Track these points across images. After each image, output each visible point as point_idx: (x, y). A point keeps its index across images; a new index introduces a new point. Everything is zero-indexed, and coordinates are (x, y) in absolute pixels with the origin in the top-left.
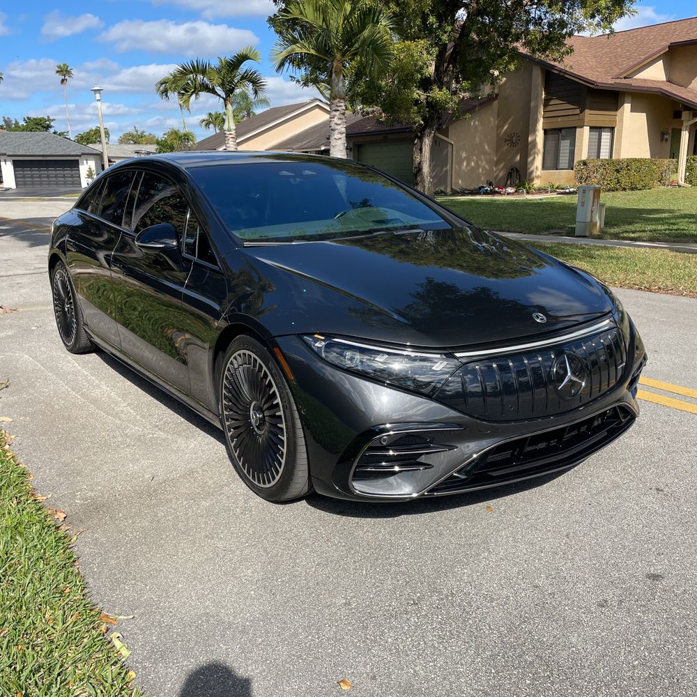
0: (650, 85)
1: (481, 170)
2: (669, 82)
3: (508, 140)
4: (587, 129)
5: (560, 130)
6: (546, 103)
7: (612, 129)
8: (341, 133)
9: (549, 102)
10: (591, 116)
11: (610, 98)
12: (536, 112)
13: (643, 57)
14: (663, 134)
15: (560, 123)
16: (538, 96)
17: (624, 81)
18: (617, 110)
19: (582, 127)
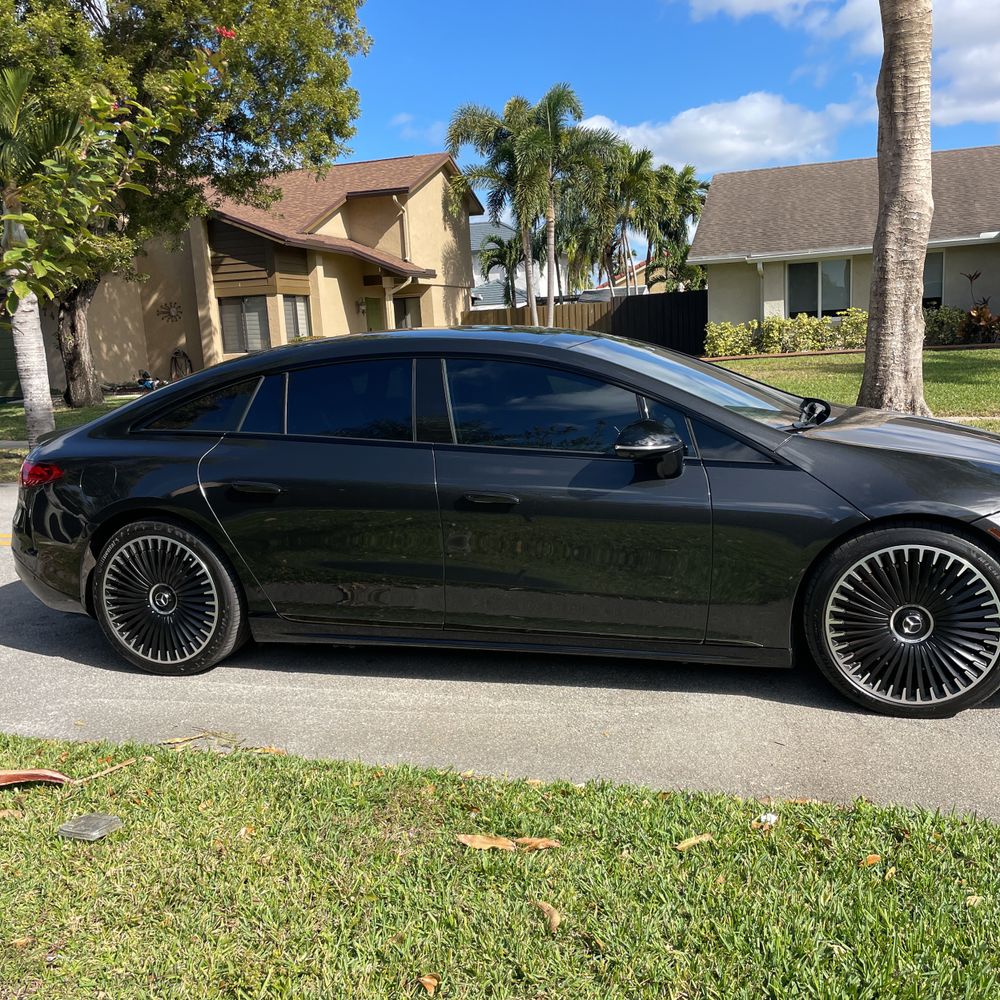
0: (337, 243)
1: (128, 357)
2: (351, 240)
3: (164, 313)
4: (280, 297)
5: (243, 298)
6: (216, 265)
7: (306, 298)
9: (221, 261)
10: (281, 279)
11: (299, 257)
12: (205, 277)
13: (323, 208)
14: (358, 305)
15: (240, 289)
16: (203, 254)
17: (311, 237)
18: (308, 274)
19: (274, 295)
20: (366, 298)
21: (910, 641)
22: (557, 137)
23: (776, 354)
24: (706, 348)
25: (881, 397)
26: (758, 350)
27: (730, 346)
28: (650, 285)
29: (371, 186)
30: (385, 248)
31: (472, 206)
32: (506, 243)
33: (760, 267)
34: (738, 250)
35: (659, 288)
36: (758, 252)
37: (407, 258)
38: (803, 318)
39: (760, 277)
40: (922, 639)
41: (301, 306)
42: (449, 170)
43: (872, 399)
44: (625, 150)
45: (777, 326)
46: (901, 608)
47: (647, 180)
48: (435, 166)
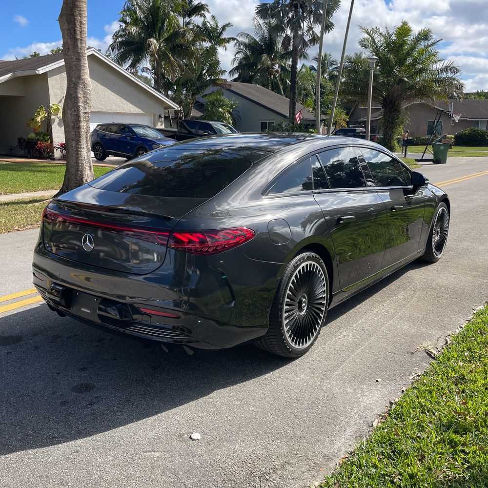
43: (77, 180)
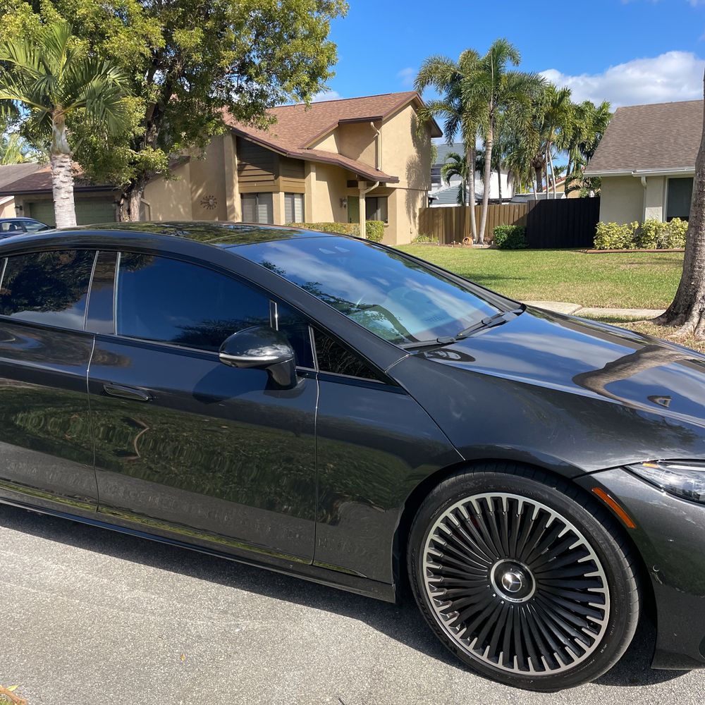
0: (328, 156)
2: (341, 154)
3: (205, 203)
4: (282, 194)
5: (257, 194)
6: (240, 170)
7: (302, 195)
8: (69, 192)
9: (244, 167)
10: (285, 182)
11: (298, 166)
12: (232, 178)
13: (320, 131)
14: (342, 201)
15: (255, 188)
16: (232, 161)
17: (308, 151)
18: (304, 178)
19: (278, 192)
20: (348, 197)
21: (511, 600)
22: (498, 78)
23: (652, 249)
24: (595, 242)
25: (695, 294)
26: (637, 245)
27: (615, 241)
28: (567, 192)
29: (357, 115)
30: (363, 162)
31: (434, 131)
32: (462, 158)
33: (643, 180)
34: (627, 166)
35: (574, 195)
36: (643, 168)
37: (379, 168)
38: (677, 221)
39: (643, 188)
40: (524, 599)
41: (298, 201)
42: (416, 104)
43: (687, 296)
44: (551, 90)
45: (654, 227)
46: (502, 561)
47: (566, 112)
48: (405, 101)
